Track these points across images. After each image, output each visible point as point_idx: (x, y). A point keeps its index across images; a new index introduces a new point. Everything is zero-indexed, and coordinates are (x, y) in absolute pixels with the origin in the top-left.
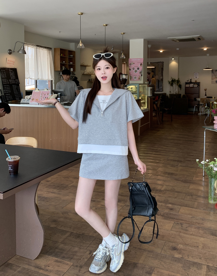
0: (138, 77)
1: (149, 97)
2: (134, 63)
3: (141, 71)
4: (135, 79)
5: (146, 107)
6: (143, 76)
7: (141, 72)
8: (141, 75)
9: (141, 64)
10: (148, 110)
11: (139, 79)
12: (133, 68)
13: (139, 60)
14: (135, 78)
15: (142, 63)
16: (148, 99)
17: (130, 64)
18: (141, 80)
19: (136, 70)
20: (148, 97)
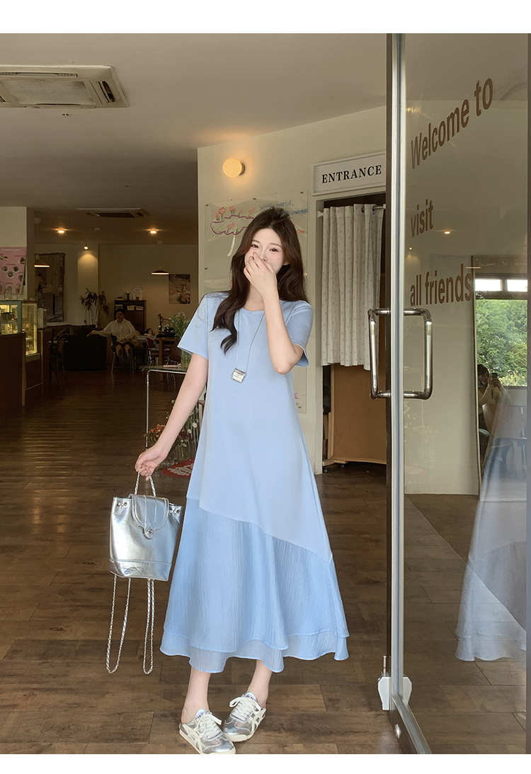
0: (17, 287)
1: (41, 329)
2: (6, 258)
3: (23, 274)
4: (9, 291)
5: (35, 351)
6: (26, 286)
7: (22, 276)
8: (22, 283)
9: (22, 260)
10: (39, 358)
11: (19, 290)
12: (5, 267)
13: (17, 250)
14: (9, 289)
15: (25, 259)
16: (38, 334)
18: (22, 294)
19: (11, 273)
20: (38, 329)
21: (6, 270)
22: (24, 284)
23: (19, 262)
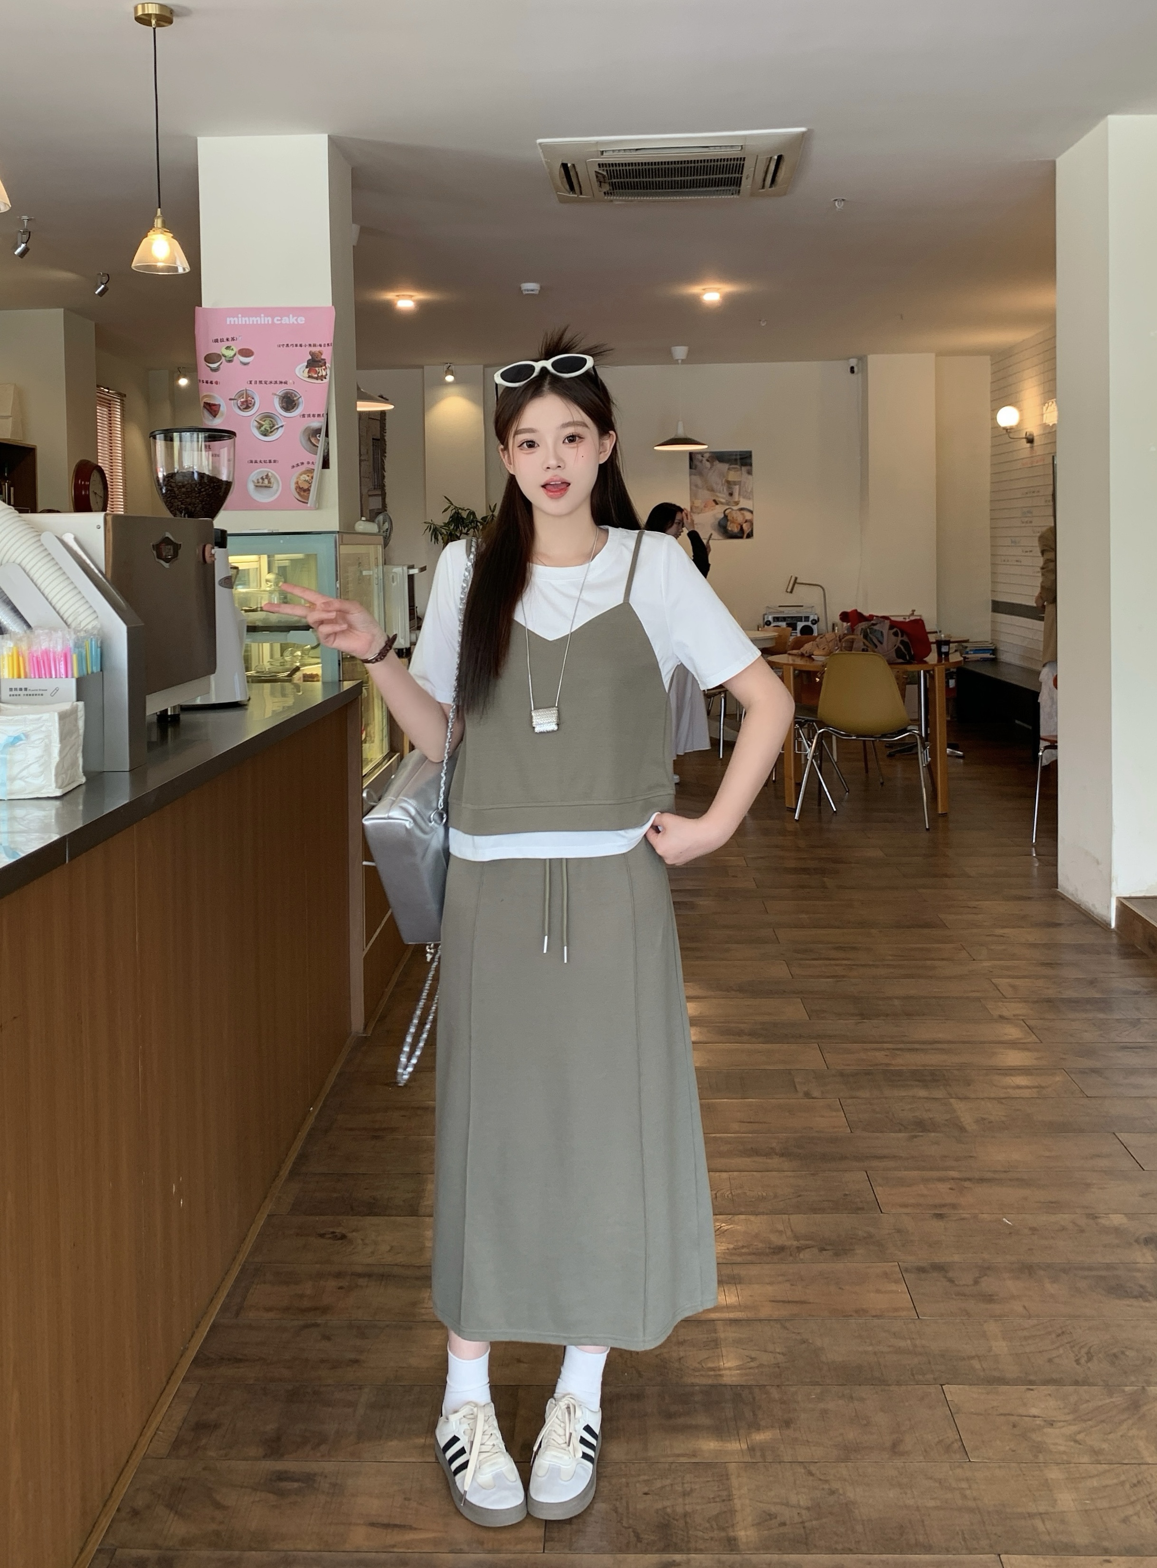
0: (295, 477)
2: (246, 353)
3: (316, 423)
4: (262, 497)
6: (334, 472)
7: (317, 431)
8: (318, 459)
9: (315, 362)
11: (303, 492)
12: (240, 394)
13: (290, 320)
14: (264, 483)
15: (327, 354)
17: (209, 358)
18: (320, 503)
19: (268, 416)
21: (247, 405)
22: (326, 464)
23: (301, 371)
